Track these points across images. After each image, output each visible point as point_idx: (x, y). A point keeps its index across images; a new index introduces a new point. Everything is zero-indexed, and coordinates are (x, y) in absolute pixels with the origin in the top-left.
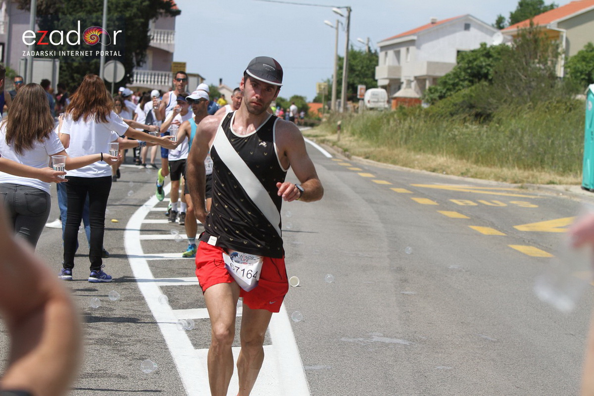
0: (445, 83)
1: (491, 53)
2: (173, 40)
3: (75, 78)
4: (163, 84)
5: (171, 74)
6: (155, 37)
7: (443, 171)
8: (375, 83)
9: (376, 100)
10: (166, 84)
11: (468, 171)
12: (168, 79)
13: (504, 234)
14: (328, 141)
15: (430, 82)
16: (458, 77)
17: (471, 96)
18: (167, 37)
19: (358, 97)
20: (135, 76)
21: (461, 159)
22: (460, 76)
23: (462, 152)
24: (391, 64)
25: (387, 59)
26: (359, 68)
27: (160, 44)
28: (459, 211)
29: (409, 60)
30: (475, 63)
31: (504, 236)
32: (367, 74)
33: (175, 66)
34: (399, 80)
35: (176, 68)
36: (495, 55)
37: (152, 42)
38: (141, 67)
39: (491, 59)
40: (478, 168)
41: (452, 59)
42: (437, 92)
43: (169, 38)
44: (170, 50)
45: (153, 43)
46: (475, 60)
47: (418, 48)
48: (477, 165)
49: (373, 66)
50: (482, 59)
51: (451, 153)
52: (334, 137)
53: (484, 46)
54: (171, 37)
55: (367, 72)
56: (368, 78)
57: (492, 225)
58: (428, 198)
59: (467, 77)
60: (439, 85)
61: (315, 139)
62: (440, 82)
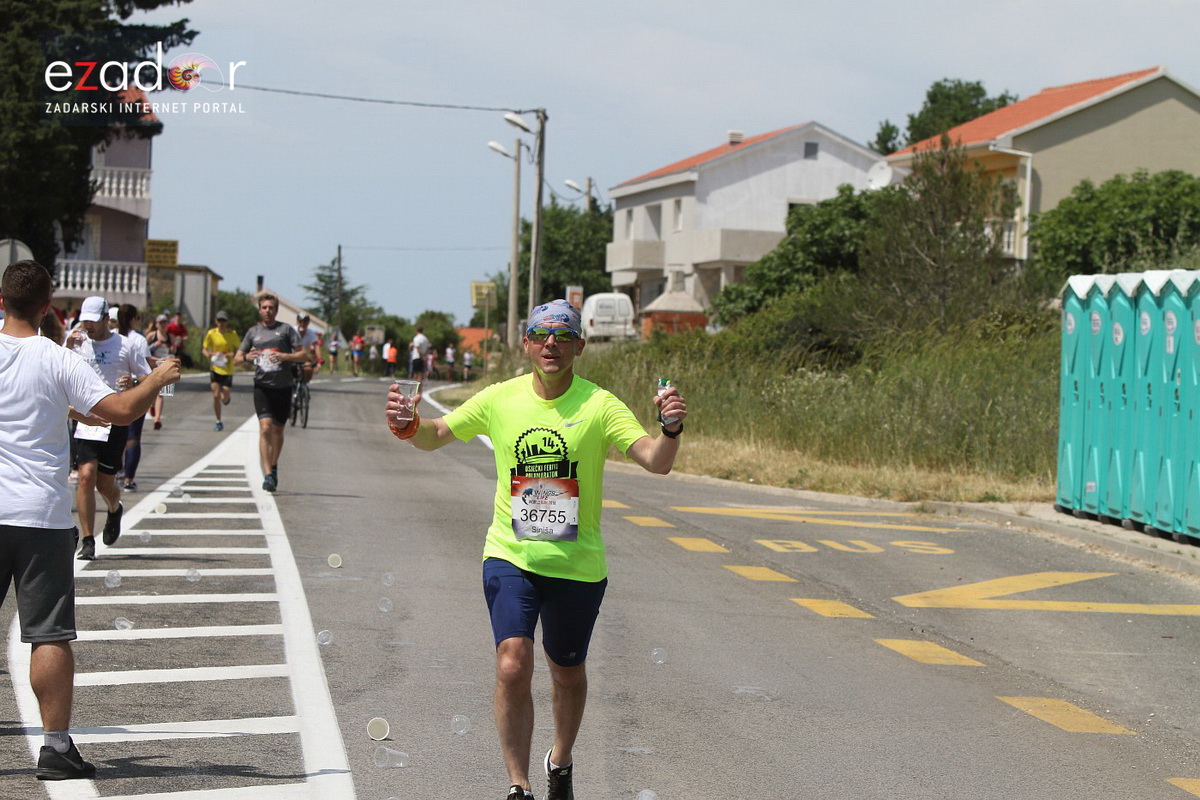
0: (760, 278)
1: (862, 209)
2: (148, 190)
4: (126, 289)
5: (144, 270)
6: (107, 185)
7: (749, 477)
8: (606, 279)
9: (608, 319)
10: (134, 290)
11: (804, 474)
12: (138, 280)
13: (869, 616)
15: (728, 275)
16: (790, 264)
17: (813, 307)
18: (135, 184)
20: (62, 274)
21: (790, 448)
22: (794, 262)
23: (791, 435)
24: (641, 237)
25: (633, 225)
26: (571, 248)
27: (118, 199)
28: (774, 567)
29: (680, 227)
30: (827, 232)
31: (870, 620)
32: (588, 261)
33: (152, 250)
34: (660, 271)
35: (154, 254)
36: (872, 213)
37: (99, 193)
38: (75, 252)
39: (863, 222)
40: (826, 466)
41: (776, 223)
42: (743, 299)
43: (138, 187)
44: (144, 215)
45: (99, 198)
46: (827, 224)
47: (702, 200)
48: (825, 461)
49: (601, 243)
50: (842, 222)
51: (765, 436)
53: (848, 192)
54: (142, 185)
55: (587, 256)
56: (589, 269)
57: (846, 596)
58: (708, 538)
59: (808, 263)
60: (748, 283)
62: (750, 275)
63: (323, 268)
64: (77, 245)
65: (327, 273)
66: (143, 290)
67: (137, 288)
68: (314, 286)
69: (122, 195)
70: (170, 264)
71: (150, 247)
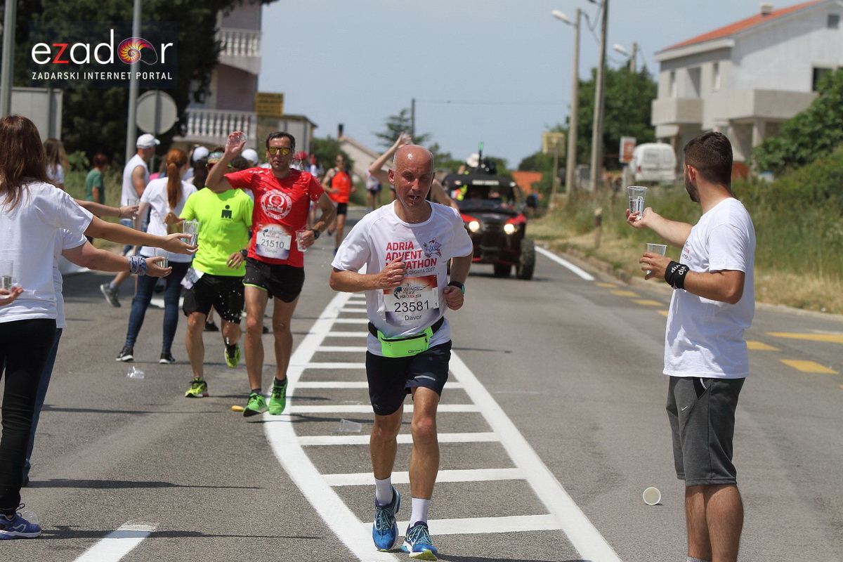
0: (795, 133)
2: (258, 49)
3: (76, 124)
5: (254, 118)
6: (228, 45)
7: (821, 306)
8: (652, 132)
9: (653, 166)
12: (249, 127)
14: (574, 247)
15: (759, 130)
16: (822, 121)
18: (247, 43)
19: (622, 160)
20: (191, 120)
22: (825, 119)
24: (683, 95)
25: (675, 86)
26: (619, 104)
27: (232, 57)
29: (718, 87)
32: (634, 116)
33: (261, 101)
34: (700, 125)
35: (263, 105)
37: (222, 53)
38: (203, 102)
41: (803, 85)
42: (780, 150)
43: (250, 46)
44: (253, 70)
45: (225, 57)
47: (737, 62)
49: (646, 100)
51: (833, 271)
52: (587, 240)
54: (253, 45)
55: (634, 111)
56: (635, 122)
58: (812, 361)
59: (838, 121)
60: (784, 137)
61: (546, 244)
62: (786, 130)
63: (393, 118)
64: (205, 97)
65: (396, 122)
66: (253, 136)
67: (248, 133)
68: (385, 134)
69: (236, 53)
70: (276, 114)
71: (260, 99)
